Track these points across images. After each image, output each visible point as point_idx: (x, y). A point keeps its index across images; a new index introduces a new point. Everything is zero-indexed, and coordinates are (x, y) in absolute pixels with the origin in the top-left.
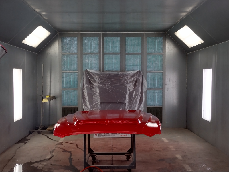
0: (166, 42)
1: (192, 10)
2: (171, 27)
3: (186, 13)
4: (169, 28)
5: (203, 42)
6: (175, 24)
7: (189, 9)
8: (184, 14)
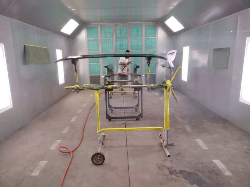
0: (159, 29)
1: (177, 5)
2: (162, 18)
3: (173, 7)
4: (160, 19)
5: (184, 28)
6: (165, 15)
7: (175, 4)
8: (171, 8)
